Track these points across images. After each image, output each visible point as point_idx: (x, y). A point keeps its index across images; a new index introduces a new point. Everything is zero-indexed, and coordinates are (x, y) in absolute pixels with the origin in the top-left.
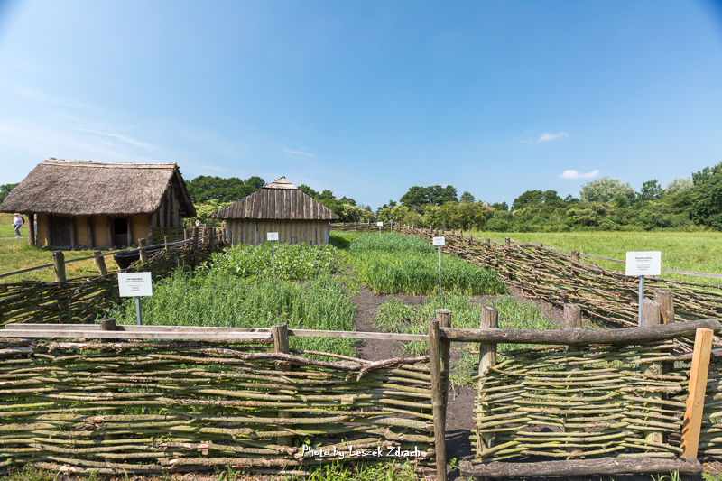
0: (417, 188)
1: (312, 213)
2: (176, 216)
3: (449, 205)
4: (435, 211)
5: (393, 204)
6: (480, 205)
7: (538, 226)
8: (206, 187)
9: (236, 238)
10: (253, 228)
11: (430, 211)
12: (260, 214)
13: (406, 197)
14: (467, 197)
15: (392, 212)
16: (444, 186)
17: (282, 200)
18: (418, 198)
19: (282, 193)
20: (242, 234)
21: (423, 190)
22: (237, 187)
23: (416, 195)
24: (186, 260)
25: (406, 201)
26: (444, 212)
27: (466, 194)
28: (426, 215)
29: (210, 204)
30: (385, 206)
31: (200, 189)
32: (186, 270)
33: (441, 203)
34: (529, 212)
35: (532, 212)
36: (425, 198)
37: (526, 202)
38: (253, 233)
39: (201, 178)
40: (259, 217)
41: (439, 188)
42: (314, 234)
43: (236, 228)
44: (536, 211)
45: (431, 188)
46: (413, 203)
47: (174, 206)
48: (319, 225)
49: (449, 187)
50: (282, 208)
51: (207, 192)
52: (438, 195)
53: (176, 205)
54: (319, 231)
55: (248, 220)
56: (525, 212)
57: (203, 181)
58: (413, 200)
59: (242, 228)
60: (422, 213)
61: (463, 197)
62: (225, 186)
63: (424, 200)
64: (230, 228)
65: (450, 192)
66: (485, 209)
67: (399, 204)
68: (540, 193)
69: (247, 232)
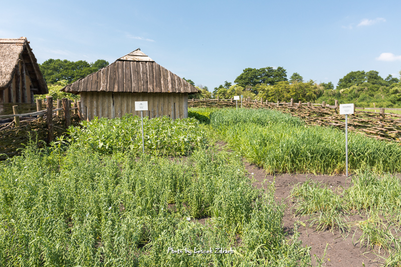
0: (250, 70)
1: (170, 86)
2: (27, 92)
3: (281, 85)
4: (268, 91)
5: (228, 85)
6: (311, 84)
7: (364, 103)
8: (56, 70)
9: (91, 112)
10: (109, 102)
11: (263, 90)
12: (116, 87)
13: (240, 78)
14: (296, 77)
15: (228, 91)
16: (275, 68)
17: (138, 73)
18: (251, 79)
19: (138, 66)
20: (97, 108)
21: (256, 71)
22: (85, 69)
23: (249, 76)
24: (40, 135)
25: (241, 82)
26: (277, 91)
27: (296, 75)
28: (259, 94)
29: (60, 84)
30: (221, 87)
31: (50, 71)
32: (40, 146)
33: (272, 83)
34: (355, 91)
35: (359, 91)
36: (258, 79)
37: (350, 82)
38: (109, 107)
39: (51, 61)
40: (116, 90)
41: (270, 70)
42: (172, 107)
43: (92, 102)
44: (362, 90)
45: (263, 70)
46: (247, 84)
47: (25, 83)
48: (177, 99)
49: (280, 69)
50: (138, 80)
51: (56, 74)
52: (269, 76)
53: (27, 81)
54: (177, 105)
55: (104, 93)
56: (352, 91)
57: (52, 64)
58: (247, 81)
59: (97, 102)
60: (256, 92)
61: (292, 77)
62: (73, 69)
63: (257, 81)
64: (85, 101)
65: (281, 73)
66: (316, 88)
67: (233, 85)
68: (363, 73)
69: (103, 107)
